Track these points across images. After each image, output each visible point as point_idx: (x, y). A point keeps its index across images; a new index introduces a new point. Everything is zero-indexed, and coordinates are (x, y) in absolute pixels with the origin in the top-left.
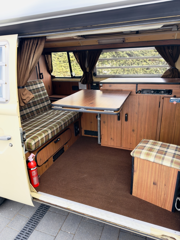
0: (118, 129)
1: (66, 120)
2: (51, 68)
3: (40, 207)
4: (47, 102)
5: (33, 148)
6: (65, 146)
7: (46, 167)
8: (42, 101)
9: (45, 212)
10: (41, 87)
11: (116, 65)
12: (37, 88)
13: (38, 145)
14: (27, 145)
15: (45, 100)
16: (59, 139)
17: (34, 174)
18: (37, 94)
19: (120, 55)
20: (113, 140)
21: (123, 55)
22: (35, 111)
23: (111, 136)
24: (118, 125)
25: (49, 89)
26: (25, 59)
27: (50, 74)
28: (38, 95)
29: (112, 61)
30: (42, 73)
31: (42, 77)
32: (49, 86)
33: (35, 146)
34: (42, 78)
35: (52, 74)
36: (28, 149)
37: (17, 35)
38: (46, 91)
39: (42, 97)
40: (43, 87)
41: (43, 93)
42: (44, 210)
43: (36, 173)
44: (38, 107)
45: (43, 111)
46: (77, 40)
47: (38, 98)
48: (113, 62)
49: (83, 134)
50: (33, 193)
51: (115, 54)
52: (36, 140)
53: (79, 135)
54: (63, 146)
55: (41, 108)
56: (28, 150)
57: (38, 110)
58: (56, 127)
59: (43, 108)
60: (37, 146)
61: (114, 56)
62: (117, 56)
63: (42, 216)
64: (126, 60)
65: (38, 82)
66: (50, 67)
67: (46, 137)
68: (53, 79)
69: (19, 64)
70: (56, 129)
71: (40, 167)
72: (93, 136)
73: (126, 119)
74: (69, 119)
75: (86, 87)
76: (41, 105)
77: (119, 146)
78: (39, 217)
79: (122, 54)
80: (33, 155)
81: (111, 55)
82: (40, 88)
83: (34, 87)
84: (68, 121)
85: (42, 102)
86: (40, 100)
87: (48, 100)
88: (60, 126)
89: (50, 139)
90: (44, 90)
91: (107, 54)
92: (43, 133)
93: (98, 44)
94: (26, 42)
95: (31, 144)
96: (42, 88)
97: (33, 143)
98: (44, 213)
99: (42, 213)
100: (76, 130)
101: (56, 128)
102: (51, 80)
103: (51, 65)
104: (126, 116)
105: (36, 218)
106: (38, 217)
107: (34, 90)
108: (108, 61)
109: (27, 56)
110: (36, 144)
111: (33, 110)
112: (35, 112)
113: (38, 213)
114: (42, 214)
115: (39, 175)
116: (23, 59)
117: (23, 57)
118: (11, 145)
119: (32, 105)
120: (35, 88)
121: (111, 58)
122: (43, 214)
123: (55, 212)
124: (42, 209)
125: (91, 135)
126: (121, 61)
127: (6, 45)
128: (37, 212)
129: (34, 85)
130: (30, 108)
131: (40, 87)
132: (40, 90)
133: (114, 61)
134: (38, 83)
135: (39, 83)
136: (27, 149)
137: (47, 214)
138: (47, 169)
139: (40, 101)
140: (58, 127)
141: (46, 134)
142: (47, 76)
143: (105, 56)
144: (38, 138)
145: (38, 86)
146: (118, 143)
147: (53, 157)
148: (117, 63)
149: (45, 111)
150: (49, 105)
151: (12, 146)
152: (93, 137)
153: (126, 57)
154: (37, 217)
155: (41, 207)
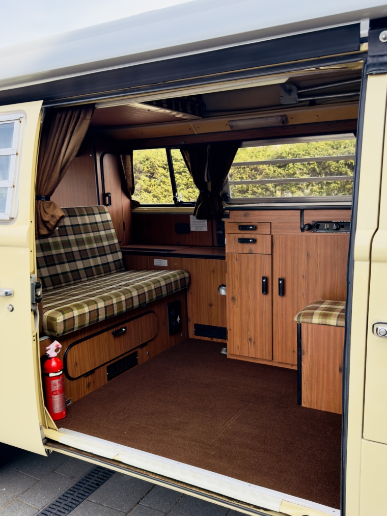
0: (264, 315)
1: (143, 288)
2: (132, 184)
3: (68, 492)
4: (113, 254)
5: (60, 329)
6: (139, 350)
7: (89, 385)
8: (102, 252)
9: (78, 501)
10: (102, 222)
11: (319, 192)
12: (94, 221)
13: (72, 327)
14: (48, 322)
15: (108, 250)
16: (124, 330)
17: (55, 387)
18: (92, 235)
19: (330, 169)
20: (254, 343)
21: (337, 169)
22: (83, 271)
23: (249, 333)
24: (264, 305)
25: (124, 230)
26: (54, 145)
27: (129, 198)
28: (93, 238)
29: (310, 183)
30: (110, 193)
31: (108, 203)
32: (124, 223)
33: (65, 327)
34: (108, 205)
35: (134, 198)
36: (48, 330)
37: (42, 101)
38: (113, 231)
39: (102, 242)
40: (108, 221)
41: (106, 235)
42: (77, 498)
43: (60, 385)
44: (92, 262)
45: (101, 274)
46: (185, 122)
47: (92, 243)
48: (313, 186)
49: (192, 334)
50: (50, 430)
51: (316, 167)
52: (68, 315)
53: (182, 335)
54: (135, 351)
55: (98, 265)
56: (49, 334)
57: (90, 269)
58: (119, 298)
59: (101, 267)
60: (70, 328)
61: (314, 170)
62: (323, 172)
63: (70, 509)
64: (348, 181)
65: (96, 211)
66: (129, 183)
67: (91, 313)
68: (134, 208)
69: (42, 154)
70: (117, 303)
71: (75, 381)
72: (215, 340)
73: (282, 291)
74: (153, 287)
75: (207, 226)
76: (99, 261)
77: (267, 359)
78: (63, 510)
79: (336, 167)
80: (58, 343)
81: (305, 169)
82: (99, 222)
83: (87, 220)
84: (150, 291)
85: (101, 254)
86: (97, 248)
87: (117, 252)
88: (127, 298)
89: (100, 320)
90: (110, 229)
91: (296, 166)
92: (86, 305)
93: (229, 129)
94: (59, 115)
95: (56, 321)
96: (104, 223)
97: (60, 318)
98: (75, 504)
99: (70, 502)
100: (172, 319)
101: (116, 300)
102: (131, 211)
103: (131, 178)
104: (279, 283)
105: (54, 511)
106: (60, 510)
107: (86, 226)
108: (297, 184)
109: (58, 140)
110: (67, 323)
111: (79, 268)
112: (82, 273)
113: (61, 503)
114: (70, 504)
115: (70, 400)
116: (50, 145)
117: (51, 142)
118: (11, 307)
119: (77, 256)
120: (88, 222)
121: (305, 177)
122: (74, 506)
123: (101, 505)
124: (72, 496)
125: (209, 337)
126: (332, 183)
127: (21, 120)
128: (59, 500)
129: (88, 215)
130: (72, 263)
131: (100, 220)
132: (99, 227)
133: (315, 185)
134: (98, 212)
135: (100, 213)
136: (47, 332)
137: (81, 505)
138: (91, 392)
139: (96, 250)
140: (123, 298)
141: (93, 307)
142: (119, 202)
143: (291, 171)
144: (72, 311)
145: (95, 219)
146: (265, 350)
147: (108, 367)
148: (322, 188)
149: (106, 274)
150: (118, 262)
151: (12, 310)
152: (214, 343)
153: (346, 173)
154: (58, 511)
155: (72, 492)
